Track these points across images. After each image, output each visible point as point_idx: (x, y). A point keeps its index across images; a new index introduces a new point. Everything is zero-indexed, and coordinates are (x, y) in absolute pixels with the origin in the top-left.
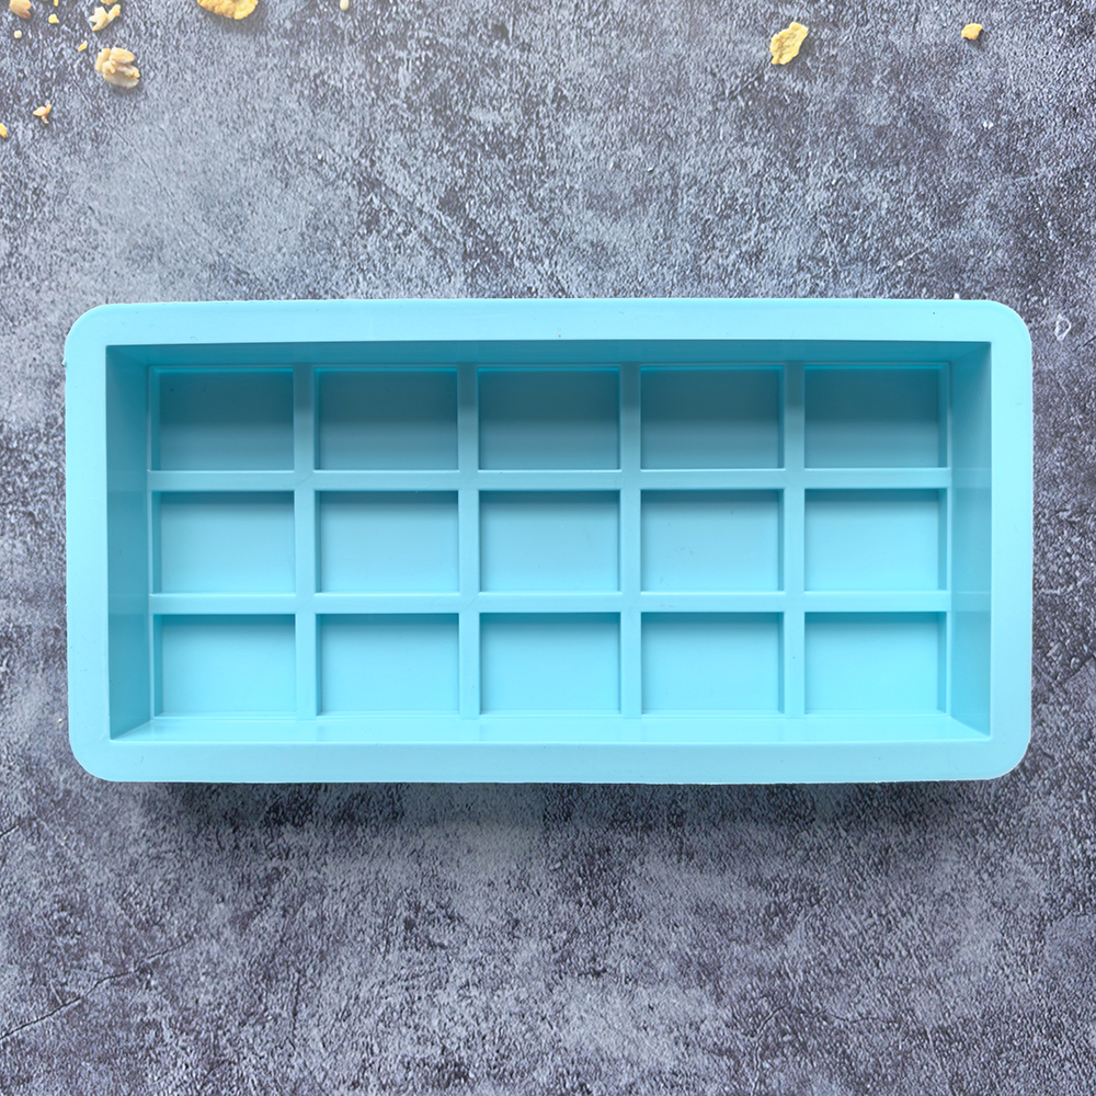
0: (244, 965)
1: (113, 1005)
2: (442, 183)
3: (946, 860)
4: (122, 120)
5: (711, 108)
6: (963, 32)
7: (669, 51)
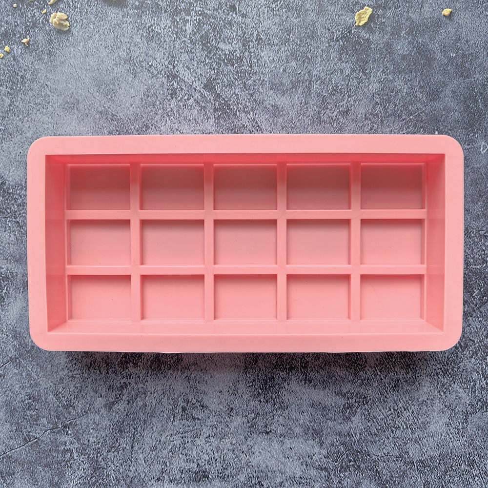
0: (110, 425)
1: (52, 442)
2: (205, 77)
3: (425, 386)
4: (61, 45)
5: (327, 45)
6: (443, 12)
7: (309, 19)
